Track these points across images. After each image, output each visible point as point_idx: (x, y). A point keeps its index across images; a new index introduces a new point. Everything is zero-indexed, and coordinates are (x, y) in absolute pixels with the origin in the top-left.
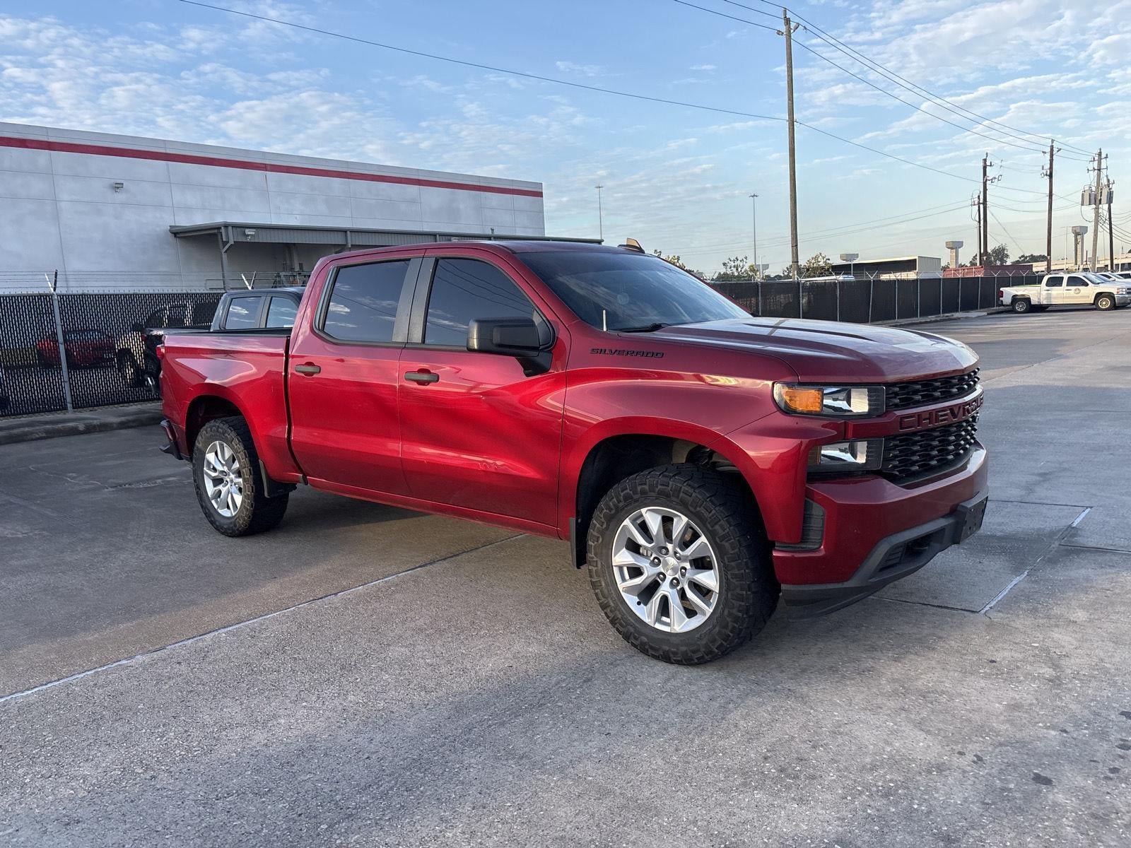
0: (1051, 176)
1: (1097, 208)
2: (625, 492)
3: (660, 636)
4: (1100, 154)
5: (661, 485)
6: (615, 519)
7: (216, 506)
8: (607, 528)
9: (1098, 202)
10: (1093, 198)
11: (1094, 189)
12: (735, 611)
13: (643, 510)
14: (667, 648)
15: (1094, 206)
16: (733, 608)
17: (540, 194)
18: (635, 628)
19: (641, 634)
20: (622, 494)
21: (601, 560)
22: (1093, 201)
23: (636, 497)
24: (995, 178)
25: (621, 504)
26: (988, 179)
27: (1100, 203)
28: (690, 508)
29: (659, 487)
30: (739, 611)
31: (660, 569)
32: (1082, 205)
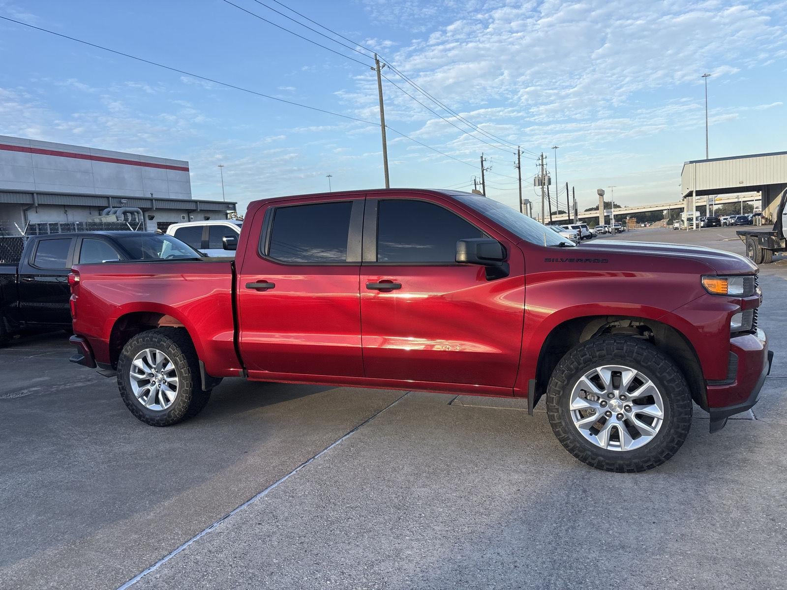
0: (519, 168)
1: (543, 188)
2: (585, 357)
3: (614, 455)
4: (542, 156)
5: (617, 349)
6: (574, 377)
7: (143, 403)
8: (567, 384)
9: (543, 184)
10: (540, 182)
11: (540, 176)
12: (680, 430)
13: (599, 369)
14: (622, 462)
15: (541, 187)
16: (679, 428)
17: (187, 170)
18: (592, 452)
19: (598, 455)
20: (582, 359)
21: (562, 407)
22: (540, 184)
23: (594, 360)
24: (488, 168)
25: (580, 367)
26: (484, 168)
27: (544, 185)
28: (642, 363)
29: (615, 351)
30: (683, 430)
31: (607, 408)
32: (535, 185)
